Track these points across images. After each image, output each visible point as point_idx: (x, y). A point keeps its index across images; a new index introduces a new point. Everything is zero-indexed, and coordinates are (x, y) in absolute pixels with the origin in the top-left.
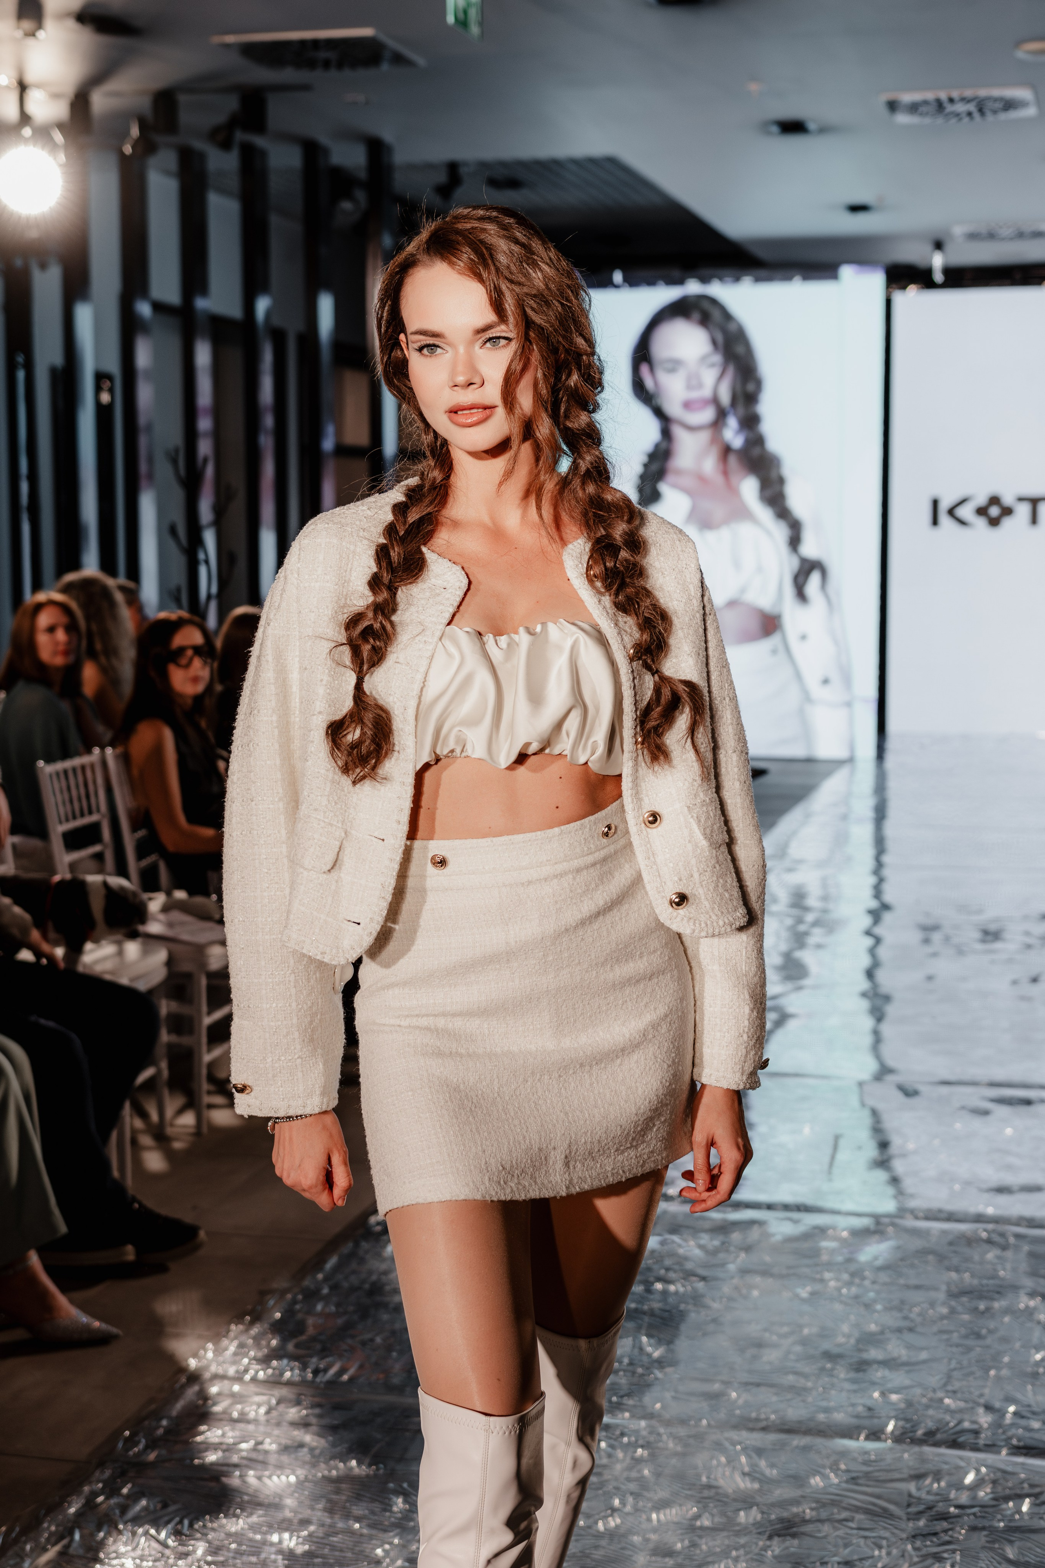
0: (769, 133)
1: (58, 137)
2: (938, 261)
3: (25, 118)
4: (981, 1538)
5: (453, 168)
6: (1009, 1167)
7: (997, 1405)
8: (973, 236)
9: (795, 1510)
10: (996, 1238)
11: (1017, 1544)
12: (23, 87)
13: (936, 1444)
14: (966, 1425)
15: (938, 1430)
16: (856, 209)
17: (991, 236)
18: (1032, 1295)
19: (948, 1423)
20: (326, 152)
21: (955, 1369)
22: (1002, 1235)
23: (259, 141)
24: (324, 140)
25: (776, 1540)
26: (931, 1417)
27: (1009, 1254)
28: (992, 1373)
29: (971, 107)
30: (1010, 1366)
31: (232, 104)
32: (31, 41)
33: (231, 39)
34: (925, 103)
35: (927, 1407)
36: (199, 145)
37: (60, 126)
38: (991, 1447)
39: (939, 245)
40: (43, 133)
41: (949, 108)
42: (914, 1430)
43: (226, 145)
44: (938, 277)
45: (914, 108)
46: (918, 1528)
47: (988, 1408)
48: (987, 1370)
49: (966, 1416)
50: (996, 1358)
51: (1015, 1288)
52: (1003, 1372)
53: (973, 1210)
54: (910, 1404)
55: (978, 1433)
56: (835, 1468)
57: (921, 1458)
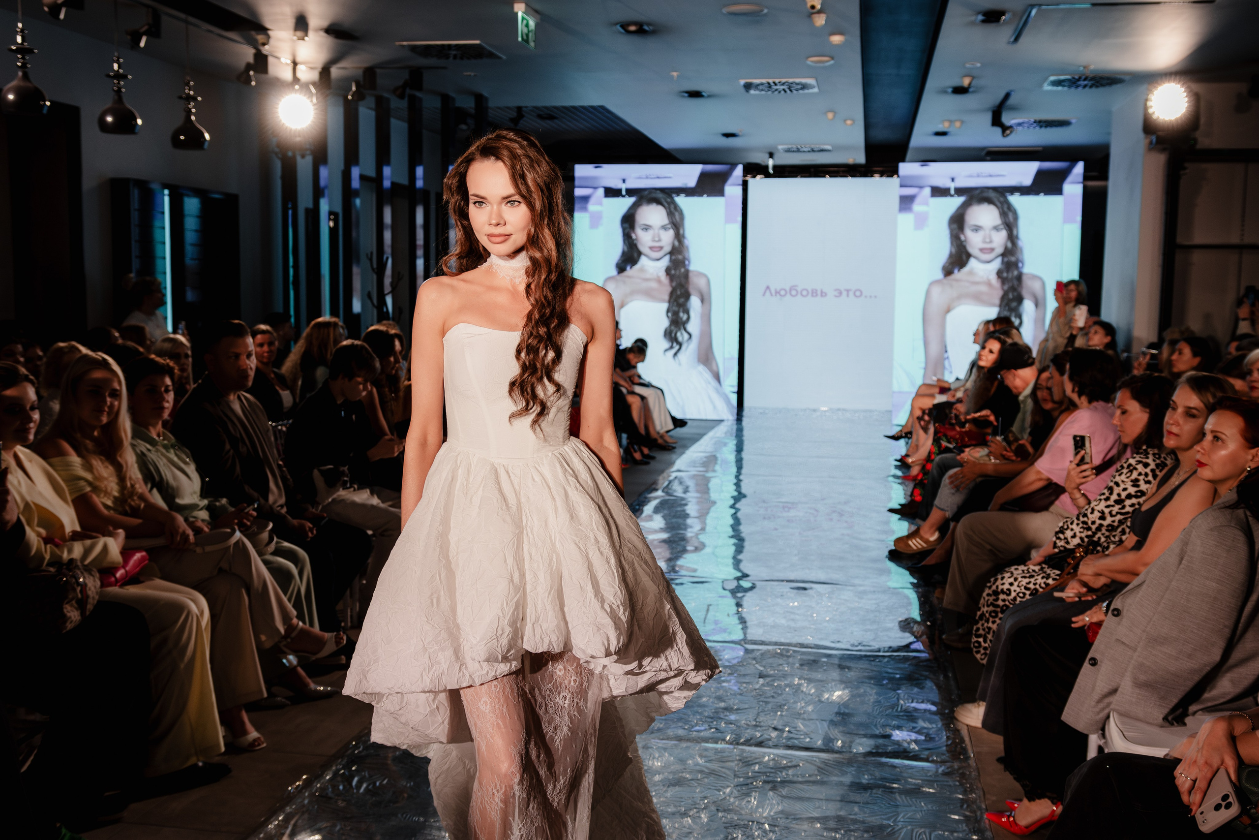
0: (684, 97)
1: (313, 90)
2: (771, 163)
3: (296, 80)
4: (770, 786)
5: (519, 109)
6: (793, 620)
7: (780, 727)
8: (788, 151)
9: (680, 775)
10: (784, 653)
12: (295, 64)
13: (750, 745)
15: (751, 739)
16: (727, 135)
17: (798, 151)
20: (453, 99)
22: (788, 651)
23: (418, 94)
24: (452, 94)
25: (671, 788)
27: (791, 660)
28: (779, 713)
29: (784, 87)
30: (787, 710)
31: (405, 75)
32: (301, 42)
33: (405, 43)
34: (762, 84)
35: (747, 729)
36: (386, 95)
37: (314, 84)
38: (776, 746)
39: (771, 155)
40: (305, 86)
41: (775, 87)
42: (740, 738)
43: (401, 97)
44: (771, 171)
45: (757, 86)
46: (740, 782)
47: (775, 729)
51: (793, 675)
52: (784, 713)
53: (774, 640)
54: (739, 727)
55: (770, 740)
56: (701, 756)
57: (743, 751)
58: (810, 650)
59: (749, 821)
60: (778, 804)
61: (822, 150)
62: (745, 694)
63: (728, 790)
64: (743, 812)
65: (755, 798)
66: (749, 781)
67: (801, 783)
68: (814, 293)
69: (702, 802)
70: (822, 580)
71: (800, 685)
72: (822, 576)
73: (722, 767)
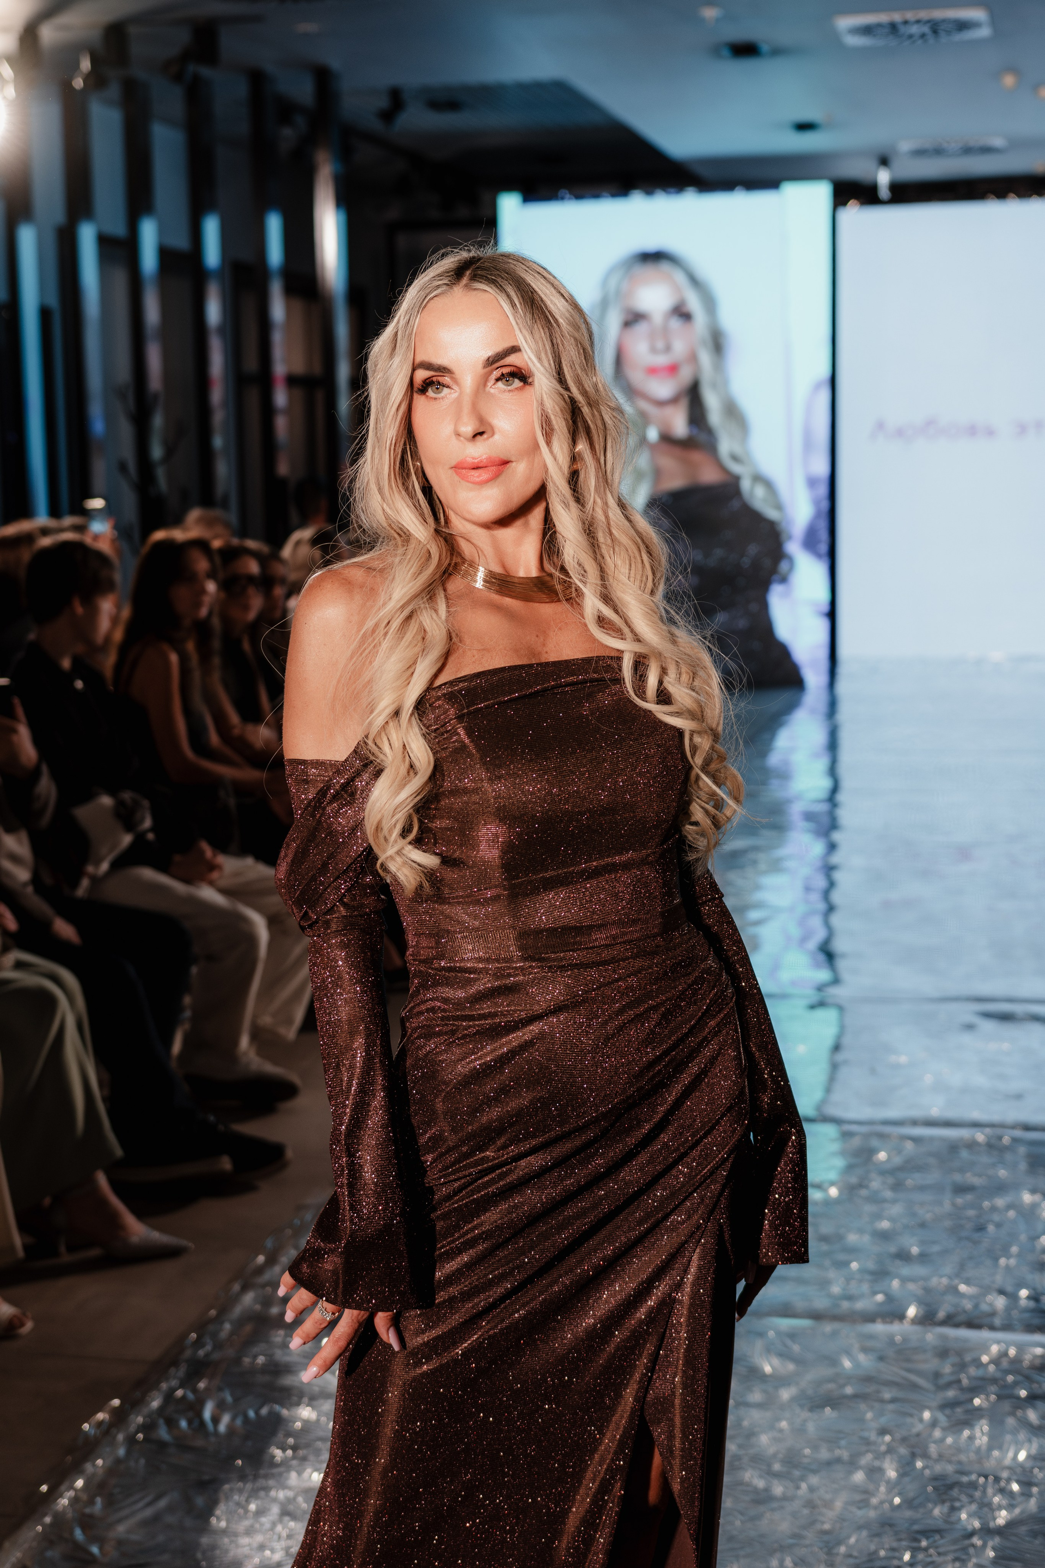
0: (722, 55)
1: (8, 72)
2: (884, 178)
5: (396, 91)
7: (1009, 1289)
8: (920, 153)
13: (957, 1325)
16: (804, 127)
17: (938, 152)
20: (273, 81)
23: (205, 72)
24: (271, 70)
28: (1003, 1261)
29: (925, 29)
31: (184, 37)
34: (879, 25)
36: (144, 77)
37: (9, 59)
39: (884, 161)
41: (903, 30)
43: (178, 78)
44: (884, 193)
45: (867, 30)
47: (1001, 1292)
48: (996, 1259)
54: (927, 1290)
56: (865, 1350)
57: (944, 1338)
59: (980, 1475)
60: (1030, 1441)
61: (987, 150)
63: (927, 1415)
66: (964, 1397)
68: (972, 431)
69: (880, 1440)
73: (909, 1370)
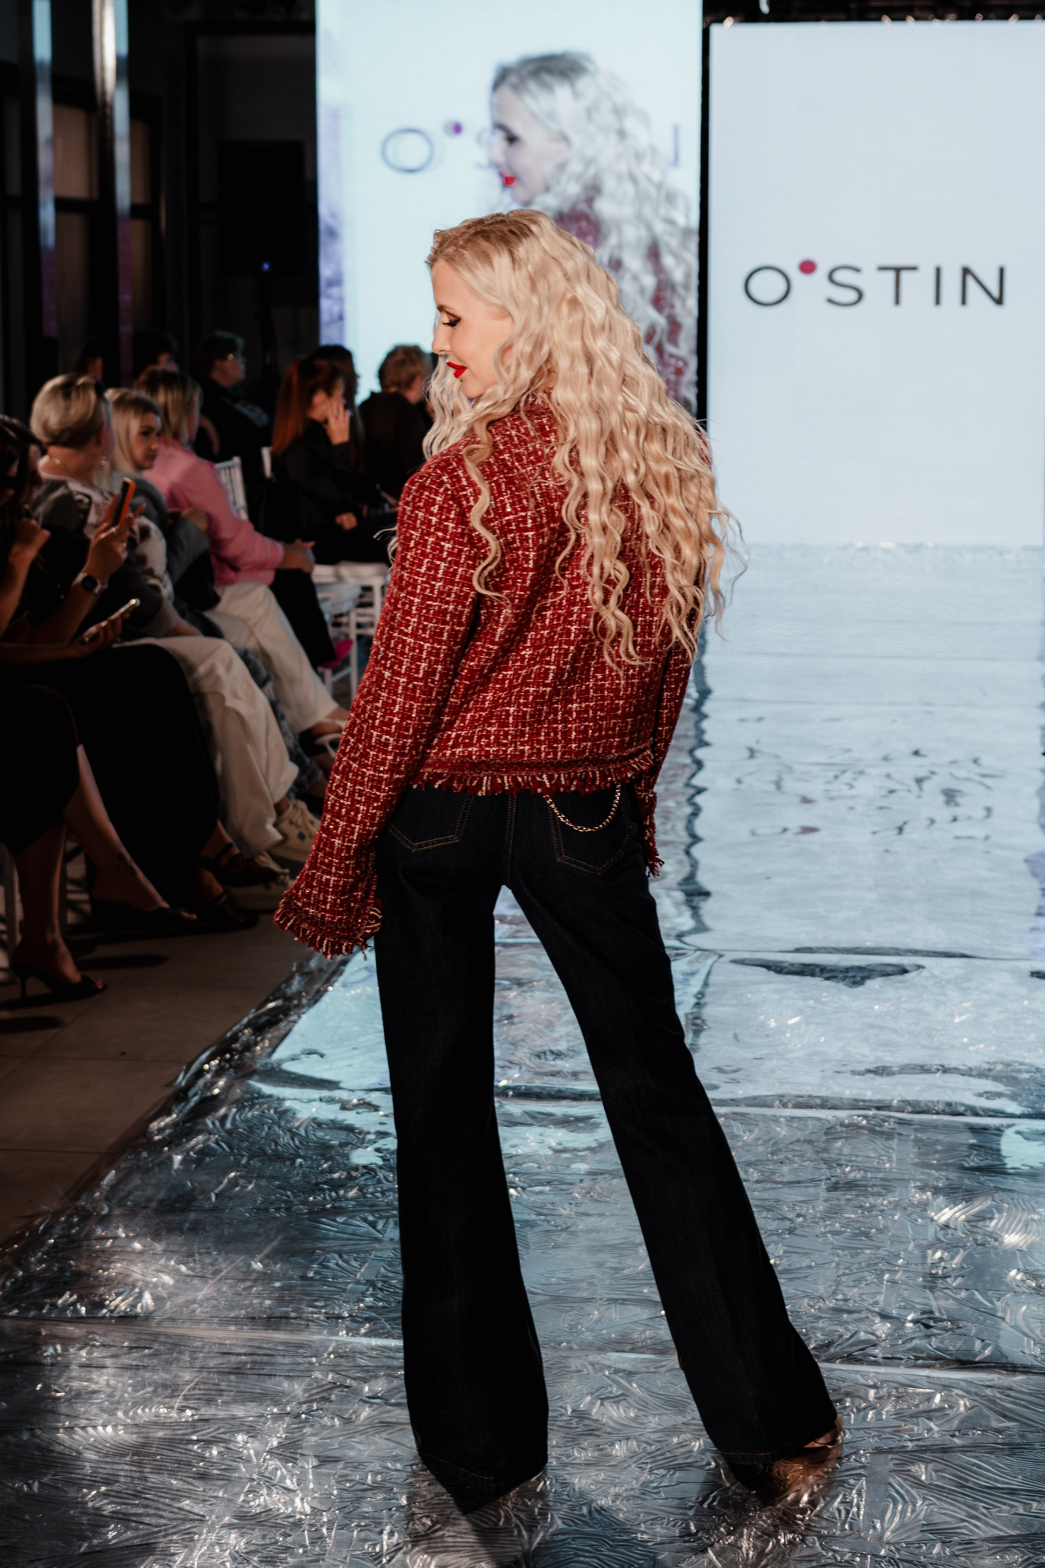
6: (886, 1044)
7: (894, 1312)
10: (878, 1125)
11: (930, 1466)
14: (862, 1336)
15: (829, 1345)
18: (922, 1189)
19: (841, 1336)
21: (844, 1274)
22: (885, 1120)
26: (822, 1328)
27: (894, 1143)
28: (886, 1276)
30: (906, 1268)
35: (817, 1319)
38: (890, 1360)
47: (885, 1317)
48: (880, 1275)
49: (862, 1326)
50: (890, 1261)
51: (905, 1181)
52: (898, 1276)
53: (848, 1094)
55: (875, 1345)
58: (935, 1117)
59: (854, 1554)
62: (797, 1232)
64: (838, 1533)
65: (859, 1494)
67: (964, 1449)
70: (940, 948)
71: (924, 1206)
72: (937, 938)
